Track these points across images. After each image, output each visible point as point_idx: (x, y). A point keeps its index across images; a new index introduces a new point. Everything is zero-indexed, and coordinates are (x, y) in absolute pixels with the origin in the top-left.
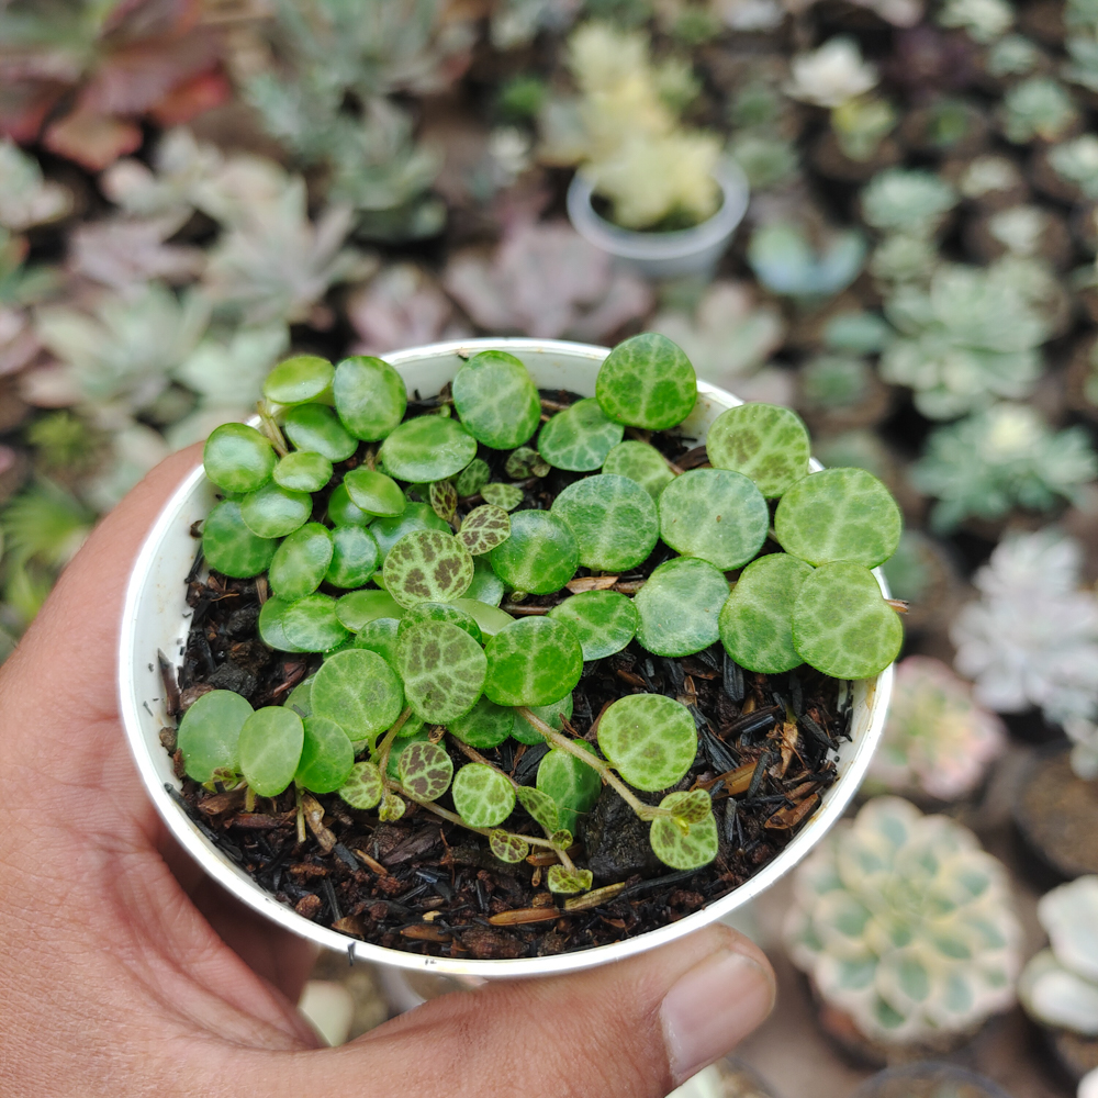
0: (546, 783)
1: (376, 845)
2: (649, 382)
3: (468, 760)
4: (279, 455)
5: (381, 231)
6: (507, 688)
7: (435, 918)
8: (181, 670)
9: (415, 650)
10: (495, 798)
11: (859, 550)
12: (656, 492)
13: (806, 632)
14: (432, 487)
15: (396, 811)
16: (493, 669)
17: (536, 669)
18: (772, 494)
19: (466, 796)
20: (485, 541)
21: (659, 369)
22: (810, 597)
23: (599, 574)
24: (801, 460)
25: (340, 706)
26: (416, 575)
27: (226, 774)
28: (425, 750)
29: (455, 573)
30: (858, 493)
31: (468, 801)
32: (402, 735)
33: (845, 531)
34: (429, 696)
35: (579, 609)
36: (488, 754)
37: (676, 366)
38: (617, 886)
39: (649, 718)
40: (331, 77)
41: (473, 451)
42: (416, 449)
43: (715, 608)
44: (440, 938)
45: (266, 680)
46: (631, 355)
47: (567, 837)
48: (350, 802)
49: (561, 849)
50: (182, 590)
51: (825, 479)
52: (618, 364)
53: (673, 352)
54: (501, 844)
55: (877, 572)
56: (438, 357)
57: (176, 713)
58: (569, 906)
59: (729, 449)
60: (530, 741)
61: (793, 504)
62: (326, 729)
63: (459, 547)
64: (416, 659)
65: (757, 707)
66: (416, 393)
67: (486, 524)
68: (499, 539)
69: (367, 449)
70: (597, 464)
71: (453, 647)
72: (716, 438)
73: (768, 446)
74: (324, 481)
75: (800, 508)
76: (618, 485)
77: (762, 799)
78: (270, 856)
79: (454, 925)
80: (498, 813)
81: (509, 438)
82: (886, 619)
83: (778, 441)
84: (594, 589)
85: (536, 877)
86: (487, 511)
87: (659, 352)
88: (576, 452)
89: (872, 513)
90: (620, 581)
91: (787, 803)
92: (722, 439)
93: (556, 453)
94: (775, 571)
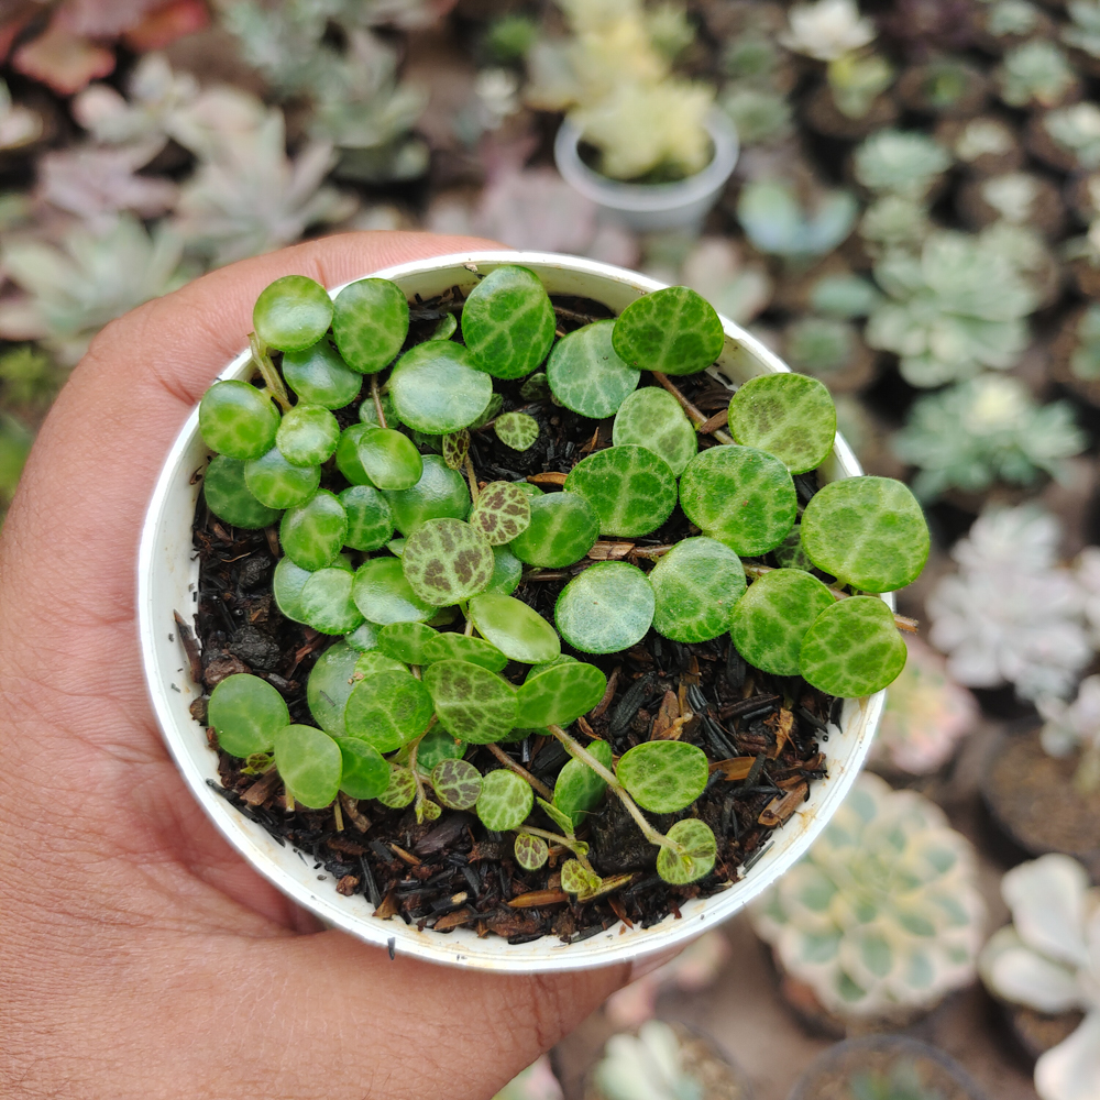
2: (672, 333)
4: (281, 411)
6: (534, 717)
7: (463, 901)
9: (445, 679)
10: (514, 801)
13: (812, 658)
14: (446, 437)
15: (432, 813)
16: (523, 709)
17: (561, 701)
19: (487, 804)
21: (684, 322)
22: (823, 628)
28: (457, 767)
29: (476, 565)
30: (894, 507)
31: (489, 807)
33: (870, 545)
34: (460, 720)
37: (703, 320)
38: (623, 880)
39: (666, 758)
41: (490, 390)
51: (860, 485)
52: (639, 314)
53: (701, 307)
54: (524, 850)
55: (889, 598)
56: (442, 269)
58: (581, 898)
59: (752, 417)
61: (823, 505)
63: (479, 538)
64: (447, 686)
66: (417, 297)
67: (504, 507)
68: (518, 528)
70: (608, 412)
71: (485, 686)
72: (739, 406)
73: (792, 417)
74: (331, 448)
75: (830, 512)
76: (634, 455)
77: (757, 789)
78: (309, 832)
79: (480, 910)
80: (517, 816)
81: (521, 365)
82: (893, 648)
83: (805, 413)
84: (609, 555)
85: (553, 861)
86: (503, 489)
87: (686, 305)
88: (586, 390)
89: (900, 535)
90: (636, 546)
91: (779, 793)
92: (745, 406)
93: (564, 386)
94: (792, 585)
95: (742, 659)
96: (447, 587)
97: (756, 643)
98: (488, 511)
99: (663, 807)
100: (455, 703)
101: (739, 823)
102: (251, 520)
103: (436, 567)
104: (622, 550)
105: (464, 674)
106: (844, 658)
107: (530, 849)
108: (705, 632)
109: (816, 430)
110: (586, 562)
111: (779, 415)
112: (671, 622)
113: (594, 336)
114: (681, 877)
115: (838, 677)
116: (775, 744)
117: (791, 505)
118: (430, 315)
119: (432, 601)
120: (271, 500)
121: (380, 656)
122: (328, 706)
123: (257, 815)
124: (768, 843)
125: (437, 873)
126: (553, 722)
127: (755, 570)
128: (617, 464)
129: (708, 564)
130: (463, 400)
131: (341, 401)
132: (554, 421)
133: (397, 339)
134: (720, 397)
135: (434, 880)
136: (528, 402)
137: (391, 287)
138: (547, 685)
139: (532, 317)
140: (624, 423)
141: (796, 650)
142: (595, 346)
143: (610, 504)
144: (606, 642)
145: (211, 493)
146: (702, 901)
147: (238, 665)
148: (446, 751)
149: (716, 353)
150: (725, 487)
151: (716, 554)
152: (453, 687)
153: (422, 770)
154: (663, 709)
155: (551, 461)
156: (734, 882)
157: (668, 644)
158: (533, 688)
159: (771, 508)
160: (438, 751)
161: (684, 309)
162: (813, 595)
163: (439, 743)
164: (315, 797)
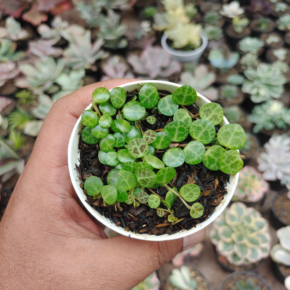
0: (167, 198)
1: (132, 211)
2: (185, 96)
4: (99, 117)
6: (160, 181)
7: (145, 226)
9: (140, 172)
10: (156, 201)
13: (222, 165)
14: (136, 121)
15: (137, 205)
16: (157, 178)
17: (166, 177)
20: (151, 140)
21: (188, 93)
23: (175, 143)
24: (221, 117)
25: (123, 184)
28: (143, 193)
31: (151, 203)
33: (233, 139)
34: (143, 182)
35: (172, 153)
36: (154, 190)
37: (192, 92)
38: (182, 220)
41: (145, 111)
43: (202, 154)
44: (146, 231)
46: (181, 90)
47: (173, 211)
49: (171, 213)
52: (178, 91)
56: (134, 85)
58: (172, 224)
59: (204, 113)
62: (121, 190)
70: (172, 114)
71: (149, 173)
72: (201, 111)
73: (213, 113)
74: (111, 124)
75: (223, 132)
76: (179, 123)
77: (211, 197)
78: (108, 212)
79: (149, 228)
80: (157, 205)
81: (152, 105)
82: (240, 162)
83: (216, 112)
84: (174, 146)
85: (165, 216)
86: (150, 131)
87: (188, 89)
88: (167, 110)
89: (240, 136)
90: (180, 144)
91: (216, 198)
92: (203, 111)
93: (162, 109)
94: (216, 149)
95: (206, 168)
96: (138, 153)
97: (209, 163)
98: (147, 136)
99: (190, 200)
100: (142, 178)
101: (208, 206)
102: (93, 142)
103: (136, 149)
104: (177, 145)
105: (144, 171)
106: (229, 165)
107: (160, 212)
108: (197, 162)
109: (219, 115)
110: (168, 148)
111: (210, 112)
112: (189, 160)
113: (167, 98)
114: (196, 217)
115: (228, 169)
116: (215, 187)
117: (214, 132)
118: (131, 95)
119: (135, 157)
120: (98, 137)
121: (124, 170)
122: (112, 182)
123: (96, 208)
124: (214, 210)
125: (139, 220)
126: (164, 182)
127: (207, 147)
128: (175, 125)
129: (197, 146)
130: (139, 113)
131: (112, 114)
132: (159, 118)
133: (124, 101)
134: (197, 110)
135: (138, 222)
136: (153, 114)
137: (122, 90)
138: (163, 172)
139: (154, 94)
140: (176, 116)
141: (218, 164)
142: (168, 100)
143: (174, 134)
144: (174, 165)
145: (83, 136)
146: (200, 224)
147: (91, 174)
148: (139, 191)
149: (195, 100)
150: (199, 129)
151: (198, 144)
152: (141, 174)
153: (134, 196)
154: (188, 181)
155: (159, 127)
156: (208, 219)
157: (189, 165)
158: (160, 173)
159: (210, 133)
160: (138, 192)
161: (188, 90)
162: (221, 151)
163: (138, 189)
164: (111, 202)
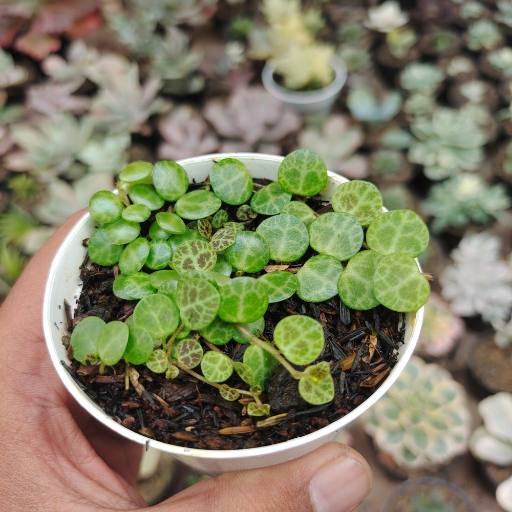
0: (248, 361)
1: (164, 392)
2: (304, 173)
3: (210, 349)
4: (125, 206)
5: (173, 90)
6: (230, 313)
7: (192, 430)
8: (76, 311)
9: (185, 293)
10: (223, 368)
11: (408, 249)
12: (308, 225)
13: (380, 288)
14: (199, 221)
15: (174, 374)
16: (223, 304)
17: (244, 304)
18: (364, 224)
19: (208, 367)
20: (222, 245)
21: (308, 166)
22: (382, 271)
23: (279, 263)
24: (378, 208)
25: (148, 322)
26: (189, 261)
27: (93, 357)
28: (189, 343)
29: (208, 260)
30: (408, 221)
31: (209, 369)
32: (179, 337)
33: (401, 240)
34: (192, 316)
35: (269, 279)
36: (221, 348)
37: (317, 164)
38: (284, 415)
39: (299, 328)
40: (151, 17)
41: (220, 205)
42: (192, 204)
43: (336, 279)
44: (194, 440)
45: (116, 315)
46: (295, 159)
47: (259, 389)
48: (152, 369)
49: (256, 395)
50: (78, 272)
51: (391, 215)
52: (288, 163)
53: (315, 158)
54: (225, 391)
55: (416, 259)
56: (204, 162)
57: (70, 329)
58: (260, 424)
59: (343, 203)
60: (243, 342)
61: (375, 227)
62: (140, 332)
63: (210, 248)
64: (186, 298)
65: (357, 328)
66: (194, 180)
67: (224, 237)
68: (229, 244)
69: (168, 205)
70: (278, 211)
71: (204, 291)
72: (337, 198)
73: (361, 201)
75: (379, 229)
77: (359, 372)
79: (200, 432)
80: (224, 376)
82: (421, 283)
83: (367, 198)
84: (276, 270)
85: (244, 411)
86: (224, 231)
88: (268, 206)
90: (289, 267)
91: (371, 375)
93: (259, 207)
96: (193, 269)
100: (191, 306)
104: (283, 268)
105: (193, 287)
107: (229, 392)
108: (326, 296)
109: (373, 204)
111: (355, 201)
116: (368, 353)
126: (241, 321)
128: (280, 225)
131: (154, 208)
135: (176, 419)
137: (180, 169)
142: (271, 191)
149: (325, 182)
150: (329, 232)
152: (189, 297)
159: (351, 237)
161: (307, 160)
